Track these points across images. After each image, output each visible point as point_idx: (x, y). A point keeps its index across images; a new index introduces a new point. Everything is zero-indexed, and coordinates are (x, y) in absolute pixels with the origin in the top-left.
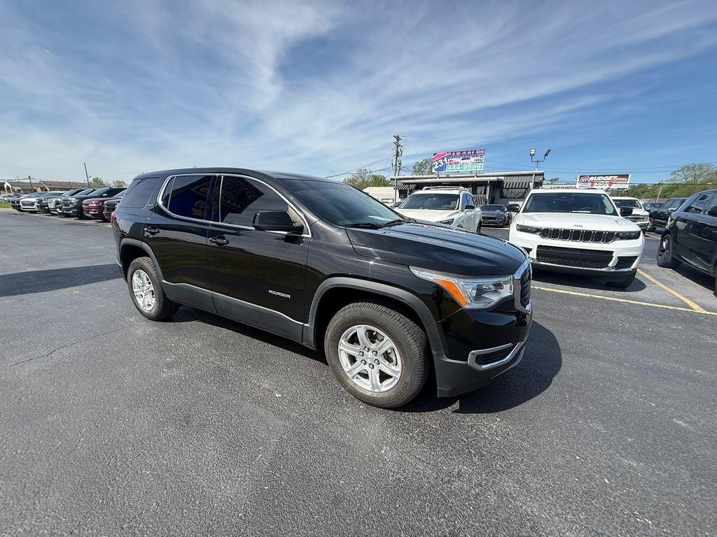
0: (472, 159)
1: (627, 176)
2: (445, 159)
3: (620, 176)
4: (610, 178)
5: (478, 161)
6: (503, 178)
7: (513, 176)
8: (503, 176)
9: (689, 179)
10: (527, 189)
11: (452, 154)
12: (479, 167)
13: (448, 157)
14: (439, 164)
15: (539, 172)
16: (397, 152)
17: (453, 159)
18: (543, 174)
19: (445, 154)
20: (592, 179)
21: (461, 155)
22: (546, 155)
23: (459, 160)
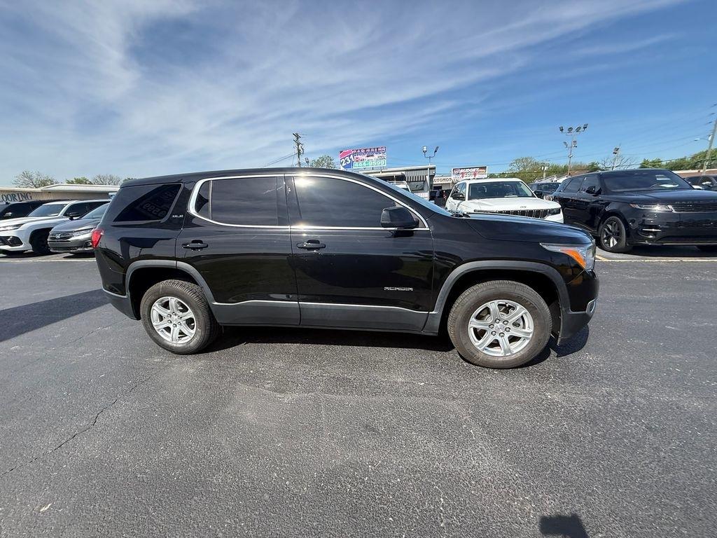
0: (376, 156)
1: (485, 168)
2: (352, 157)
3: (481, 168)
4: (474, 170)
5: (381, 158)
6: (404, 172)
7: (410, 170)
8: (405, 171)
9: (521, 169)
10: (424, 181)
11: (357, 152)
12: (383, 163)
13: (354, 154)
14: (346, 161)
15: (432, 166)
16: (299, 150)
17: (359, 156)
18: (434, 168)
19: (350, 152)
20: (462, 171)
21: (366, 152)
22: (436, 151)
23: (364, 157)
